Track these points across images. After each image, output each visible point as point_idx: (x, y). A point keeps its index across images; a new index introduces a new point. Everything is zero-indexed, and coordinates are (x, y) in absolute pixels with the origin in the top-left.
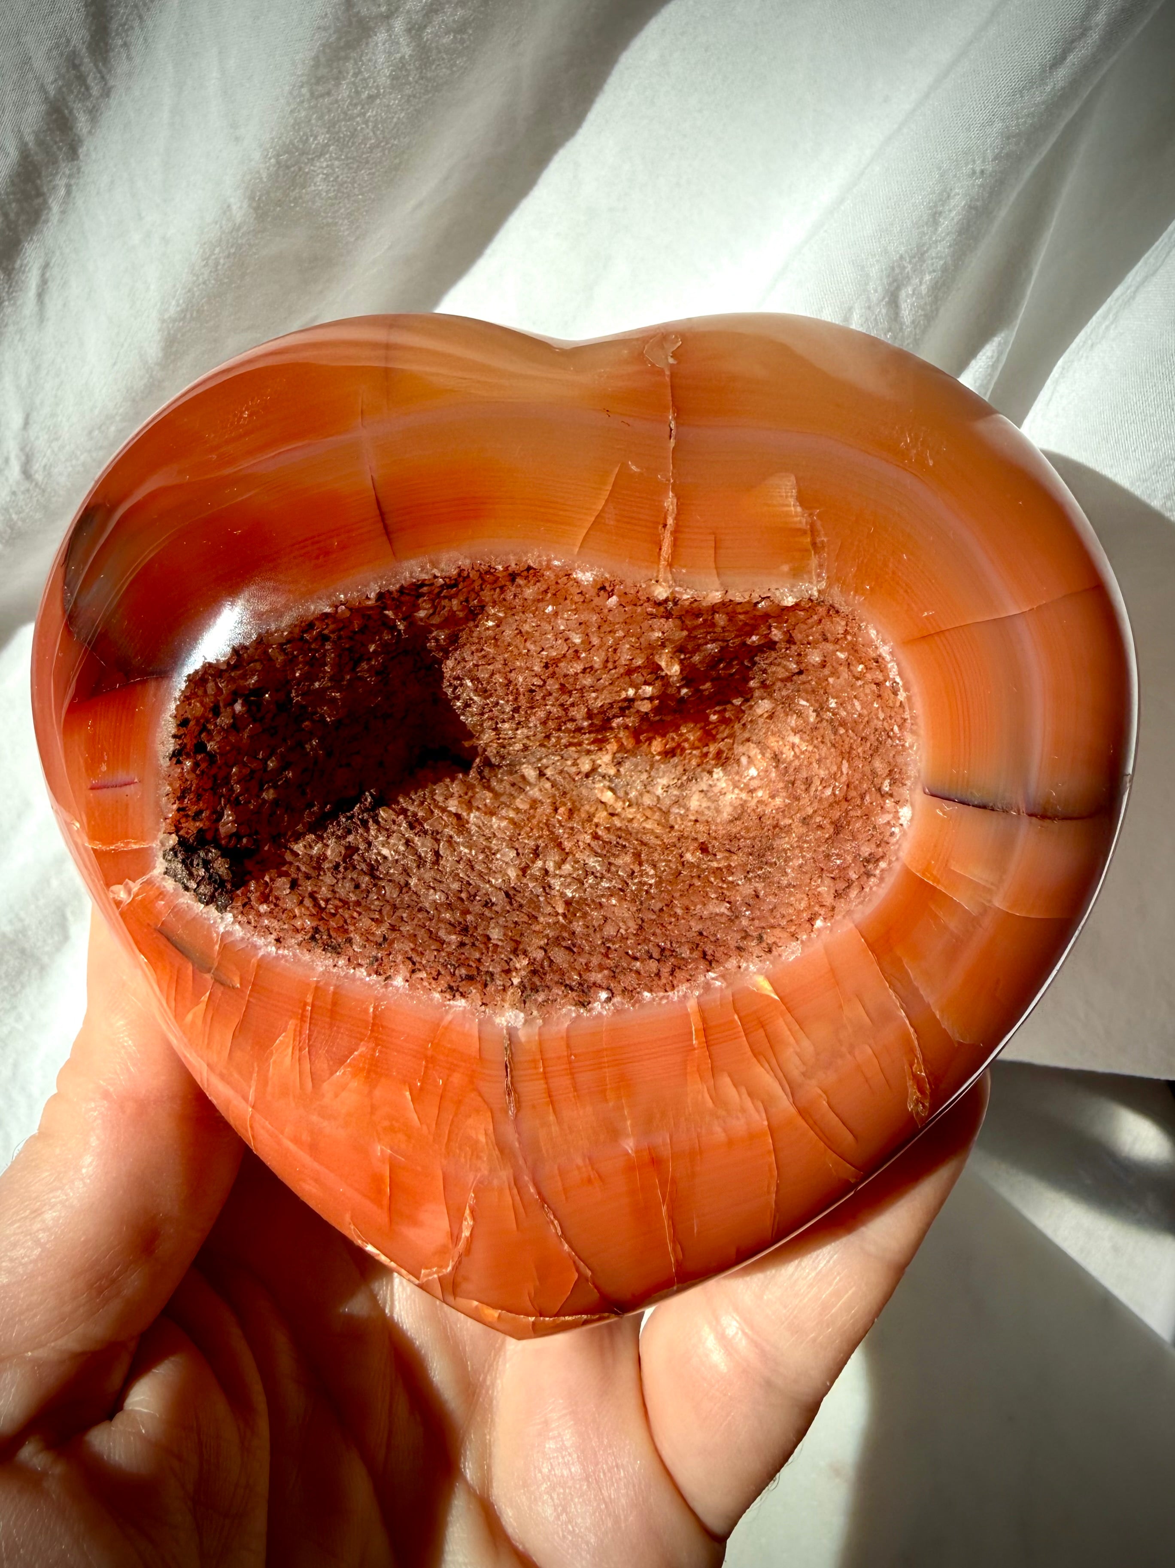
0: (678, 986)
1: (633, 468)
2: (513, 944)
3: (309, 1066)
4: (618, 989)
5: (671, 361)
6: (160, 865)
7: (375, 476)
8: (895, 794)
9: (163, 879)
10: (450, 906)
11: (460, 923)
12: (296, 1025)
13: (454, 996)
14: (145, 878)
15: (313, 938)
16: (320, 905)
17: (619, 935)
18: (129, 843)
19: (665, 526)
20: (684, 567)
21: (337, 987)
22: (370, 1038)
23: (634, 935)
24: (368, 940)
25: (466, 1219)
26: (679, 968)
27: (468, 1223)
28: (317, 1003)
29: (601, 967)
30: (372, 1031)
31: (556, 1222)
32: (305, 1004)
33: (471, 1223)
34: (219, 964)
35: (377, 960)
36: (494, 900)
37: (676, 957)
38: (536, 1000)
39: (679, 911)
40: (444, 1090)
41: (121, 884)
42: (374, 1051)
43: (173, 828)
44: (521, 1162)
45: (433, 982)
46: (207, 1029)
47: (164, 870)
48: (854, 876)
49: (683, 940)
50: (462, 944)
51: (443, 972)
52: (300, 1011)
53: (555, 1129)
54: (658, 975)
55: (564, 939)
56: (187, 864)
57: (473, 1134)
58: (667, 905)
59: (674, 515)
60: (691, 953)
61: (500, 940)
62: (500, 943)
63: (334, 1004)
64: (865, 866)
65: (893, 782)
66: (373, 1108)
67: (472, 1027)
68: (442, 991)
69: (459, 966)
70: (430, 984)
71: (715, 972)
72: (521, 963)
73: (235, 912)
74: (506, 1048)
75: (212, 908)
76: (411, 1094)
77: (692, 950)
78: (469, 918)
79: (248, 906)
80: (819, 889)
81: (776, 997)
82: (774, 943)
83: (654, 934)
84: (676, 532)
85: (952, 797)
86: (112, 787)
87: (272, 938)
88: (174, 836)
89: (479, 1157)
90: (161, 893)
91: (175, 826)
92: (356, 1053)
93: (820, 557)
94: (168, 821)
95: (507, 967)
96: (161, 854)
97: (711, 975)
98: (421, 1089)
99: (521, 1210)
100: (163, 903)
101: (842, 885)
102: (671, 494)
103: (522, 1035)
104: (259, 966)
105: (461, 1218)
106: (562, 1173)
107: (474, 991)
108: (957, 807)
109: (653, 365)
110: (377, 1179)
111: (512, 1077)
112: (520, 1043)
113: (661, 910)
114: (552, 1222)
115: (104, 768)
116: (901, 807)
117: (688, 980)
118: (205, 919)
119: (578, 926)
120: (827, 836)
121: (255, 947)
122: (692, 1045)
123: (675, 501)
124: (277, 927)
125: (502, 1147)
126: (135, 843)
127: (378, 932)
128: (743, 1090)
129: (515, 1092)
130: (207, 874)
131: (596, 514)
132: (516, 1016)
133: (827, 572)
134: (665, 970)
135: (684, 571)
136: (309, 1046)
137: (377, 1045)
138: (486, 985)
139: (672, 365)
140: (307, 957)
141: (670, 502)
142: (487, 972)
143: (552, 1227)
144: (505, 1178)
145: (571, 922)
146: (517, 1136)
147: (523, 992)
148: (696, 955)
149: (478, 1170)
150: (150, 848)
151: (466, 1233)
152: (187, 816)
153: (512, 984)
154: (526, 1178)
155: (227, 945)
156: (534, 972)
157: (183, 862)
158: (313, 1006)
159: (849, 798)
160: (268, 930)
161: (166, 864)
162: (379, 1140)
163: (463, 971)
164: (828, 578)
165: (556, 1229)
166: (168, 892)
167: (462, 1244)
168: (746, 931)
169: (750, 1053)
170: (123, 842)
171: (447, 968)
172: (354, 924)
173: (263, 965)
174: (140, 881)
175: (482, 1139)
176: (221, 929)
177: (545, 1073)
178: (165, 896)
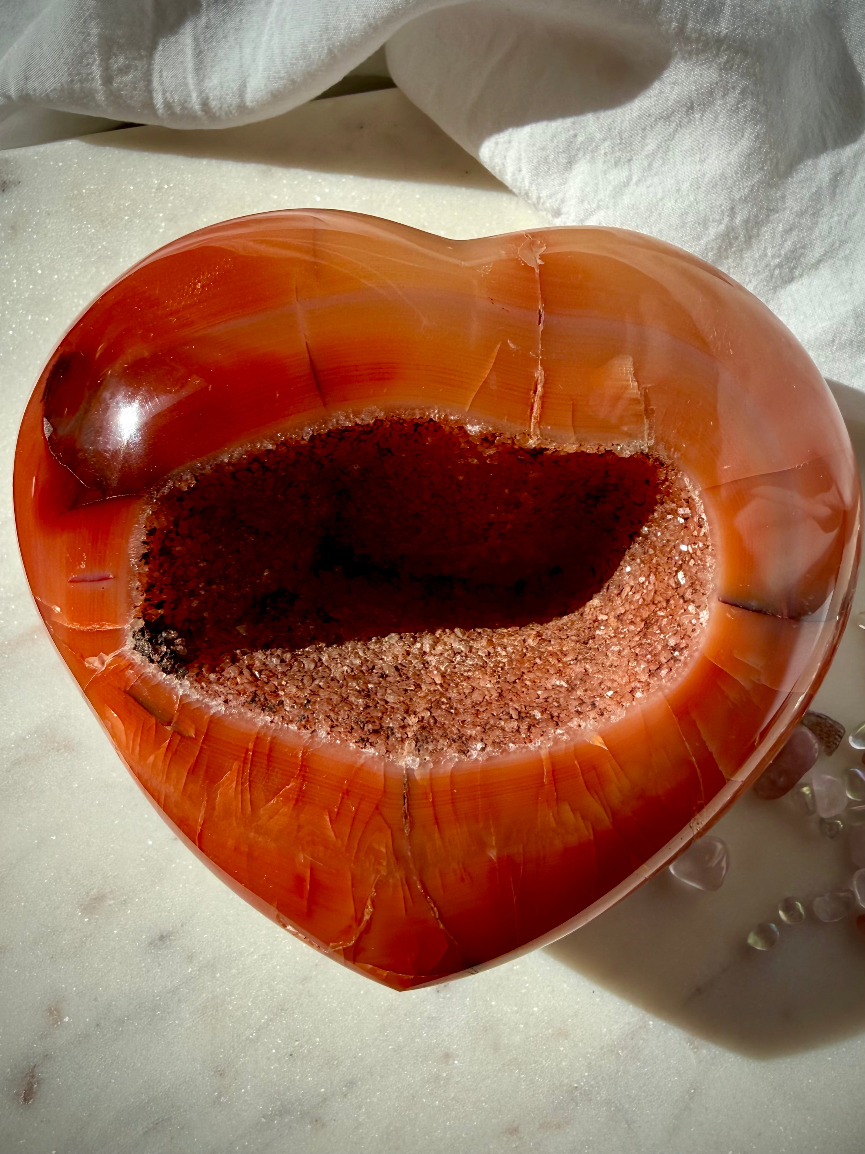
0: (534, 739)
1: (511, 345)
2: (405, 706)
3: (249, 796)
4: (489, 742)
5: (540, 262)
6: (130, 643)
7: (309, 342)
8: (696, 600)
9: (133, 653)
10: (355, 678)
11: (363, 690)
12: (240, 766)
13: (365, 745)
14: (117, 652)
15: (253, 700)
16: (255, 675)
17: (485, 700)
18: (103, 625)
19: (535, 392)
20: (549, 424)
21: (273, 738)
22: (299, 775)
23: (497, 701)
24: (295, 702)
25: (367, 907)
26: (534, 726)
27: (369, 909)
28: (256, 749)
29: (475, 725)
30: (300, 771)
31: (435, 909)
32: (247, 750)
33: (371, 910)
34: (178, 719)
35: (304, 718)
36: (387, 672)
37: (530, 718)
38: (427, 749)
39: (528, 683)
40: (356, 814)
41: (96, 656)
42: (302, 785)
43: (141, 614)
44: (412, 866)
45: (349, 734)
46: (166, 767)
47: (133, 646)
48: (664, 661)
49: (535, 705)
50: (367, 707)
51: (355, 727)
52: (243, 755)
53: (439, 842)
54: (518, 731)
55: (443, 703)
56: (154, 642)
57: (376, 846)
58: (519, 679)
59: (542, 384)
60: (542, 715)
61: (395, 703)
62: (395, 706)
63: (271, 750)
64: (672, 653)
65: (695, 591)
66: (300, 827)
67: (379, 768)
68: (356, 742)
69: (367, 722)
70: (347, 736)
71: (562, 730)
72: (412, 720)
73: (191, 679)
74: (405, 784)
75: (172, 676)
76: (330, 817)
77: (542, 713)
78: (370, 686)
79: (200, 676)
80: (636, 670)
81: (606, 748)
82: (605, 708)
83: (511, 700)
84: (543, 397)
85: (738, 604)
86: (91, 581)
87: (220, 700)
88: (141, 620)
89: (380, 864)
90: (131, 664)
91: (143, 612)
92: (287, 787)
93: (650, 421)
94: (138, 609)
95: (403, 724)
96: (131, 634)
97: (559, 731)
98: (338, 813)
99: (410, 901)
100: (132, 672)
101: (653, 667)
102: (540, 368)
103: (418, 775)
104: (211, 721)
105: (365, 906)
106: (442, 875)
107: (380, 742)
108: (741, 611)
109: (525, 264)
110: (299, 879)
111: (408, 805)
112: (416, 780)
113: (515, 682)
114: (432, 908)
115: (83, 566)
116: (701, 611)
117: (542, 735)
118: (167, 684)
119: (453, 694)
120: (639, 629)
121: (208, 707)
122: (543, 782)
123: (543, 373)
124: (224, 691)
125: (398, 856)
126: (109, 625)
127: (302, 696)
128: (578, 815)
129: (410, 816)
130: (169, 650)
131: (483, 380)
132: (413, 761)
133: (655, 432)
134: (524, 727)
135: (549, 428)
136: (250, 782)
137: (304, 780)
138: (388, 737)
139: (540, 265)
140: (249, 714)
141: (539, 374)
142: (388, 727)
143: (432, 912)
144: (398, 877)
145: (447, 690)
146: (410, 847)
147: (416, 742)
148: (545, 716)
149: (378, 872)
150: (123, 630)
151: (367, 917)
152: (151, 605)
153: (407, 737)
154: (415, 878)
155: (185, 706)
156: (423, 728)
157: (150, 641)
158: (254, 752)
159: (656, 602)
160: (217, 694)
161: (135, 642)
162: (303, 850)
163: (370, 726)
164: (656, 437)
165: (435, 913)
166: (136, 663)
167: (363, 925)
168: (582, 700)
169: (585, 788)
170: (99, 624)
171: (358, 724)
172: (283, 690)
173: (215, 721)
174: (112, 654)
175: (384, 850)
176: (181, 693)
177: (433, 802)
178: (133, 666)
